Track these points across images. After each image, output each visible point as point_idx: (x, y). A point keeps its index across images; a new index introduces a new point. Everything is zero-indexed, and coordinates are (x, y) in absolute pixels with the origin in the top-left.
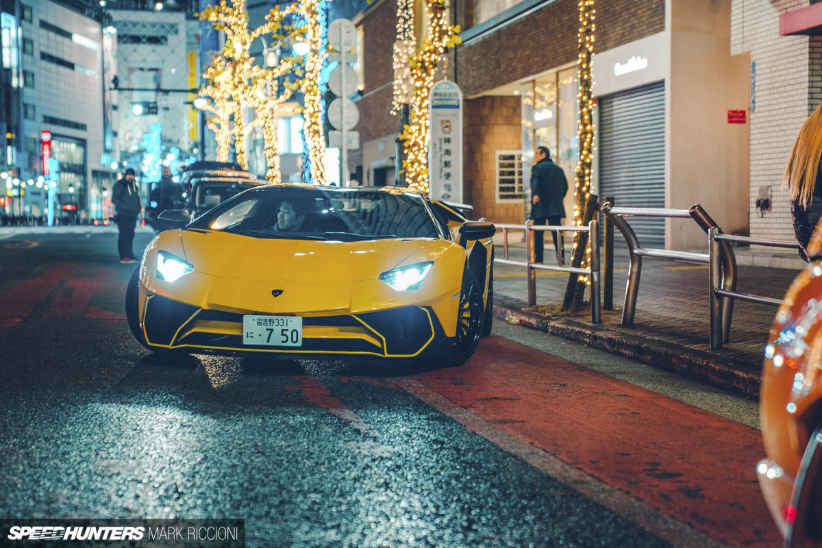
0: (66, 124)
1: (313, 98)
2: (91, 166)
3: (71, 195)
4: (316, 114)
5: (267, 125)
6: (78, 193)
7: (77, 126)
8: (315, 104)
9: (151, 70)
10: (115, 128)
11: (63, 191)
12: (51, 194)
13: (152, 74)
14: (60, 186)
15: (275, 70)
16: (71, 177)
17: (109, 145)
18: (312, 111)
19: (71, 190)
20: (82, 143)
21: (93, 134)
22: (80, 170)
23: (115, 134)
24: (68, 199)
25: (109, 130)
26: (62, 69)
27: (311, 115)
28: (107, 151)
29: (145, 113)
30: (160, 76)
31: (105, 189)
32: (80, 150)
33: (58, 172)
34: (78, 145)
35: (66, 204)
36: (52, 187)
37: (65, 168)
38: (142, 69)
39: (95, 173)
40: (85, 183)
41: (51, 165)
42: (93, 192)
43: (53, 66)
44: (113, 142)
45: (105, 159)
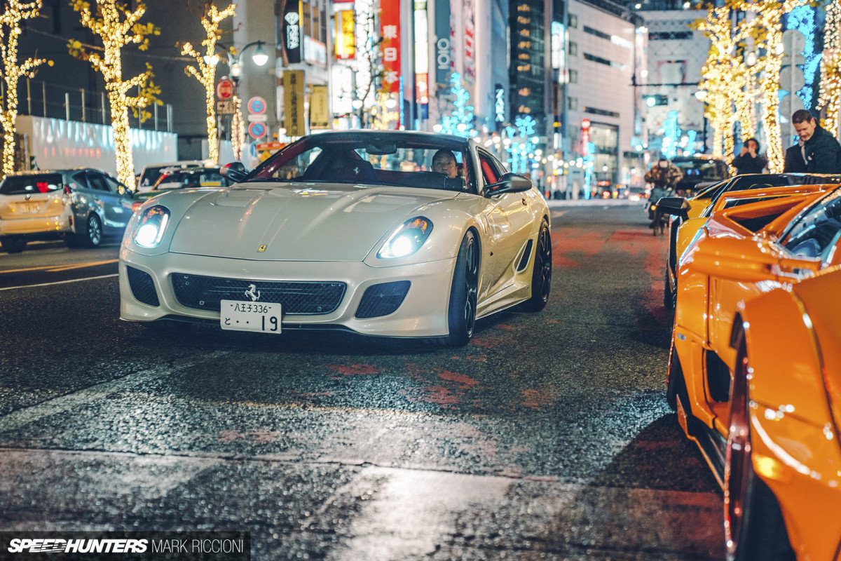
0: (603, 113)
1: (771, 94)
2: (622, 149)
3: (605, 173)
4: (774, 107)
5: (744, 115)
6: (611, 171)
7: (611, 114)
8: (773, 99)
9: (678, 62)
10: (644, 114)
11: (599, 171)
12: (589, 172)
13: (679, 65)
14: (596, 166)
15: (752, 68)
16: (606, 157)
17: (638, 129)
18: (769, 105)
19: (605, 169)
20: (616, 128)
21: (624, 121)
22: (613, 152)
23: (644, 120)
24: (602, 177)
25: (638, 116)
26: (601, 66)
27: (769, 108)
28: (637, 135)
29: (657, 104)
30: (685, 67)
31: (633, 168)
32: (615, 134)
33: (595, 154)
34: (612, 130)
35: (602, 180)
36: (589, 167)
37: (602, 151)
38: (669, 62)
39: (626, 154)
40: (617, 162)
41: (588, 148)
42: (624, 170)
43: (593, 64)
44: (642, 127)
45: (634, 141)
